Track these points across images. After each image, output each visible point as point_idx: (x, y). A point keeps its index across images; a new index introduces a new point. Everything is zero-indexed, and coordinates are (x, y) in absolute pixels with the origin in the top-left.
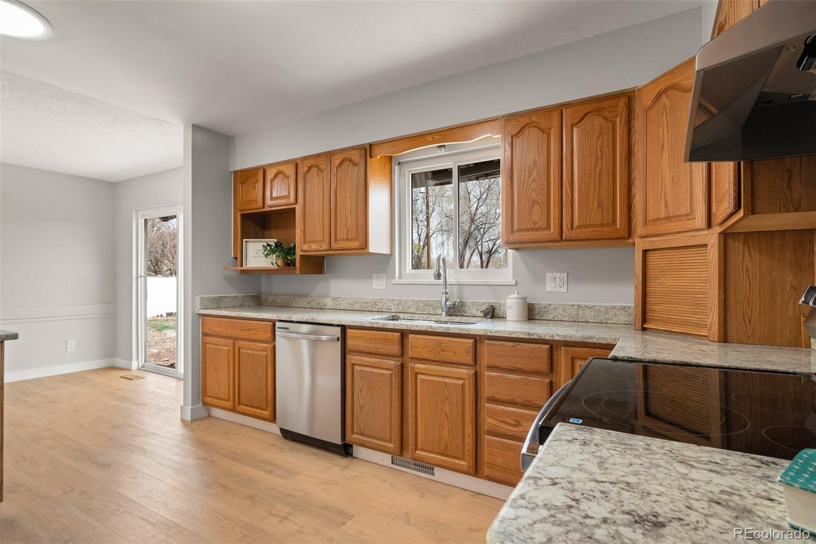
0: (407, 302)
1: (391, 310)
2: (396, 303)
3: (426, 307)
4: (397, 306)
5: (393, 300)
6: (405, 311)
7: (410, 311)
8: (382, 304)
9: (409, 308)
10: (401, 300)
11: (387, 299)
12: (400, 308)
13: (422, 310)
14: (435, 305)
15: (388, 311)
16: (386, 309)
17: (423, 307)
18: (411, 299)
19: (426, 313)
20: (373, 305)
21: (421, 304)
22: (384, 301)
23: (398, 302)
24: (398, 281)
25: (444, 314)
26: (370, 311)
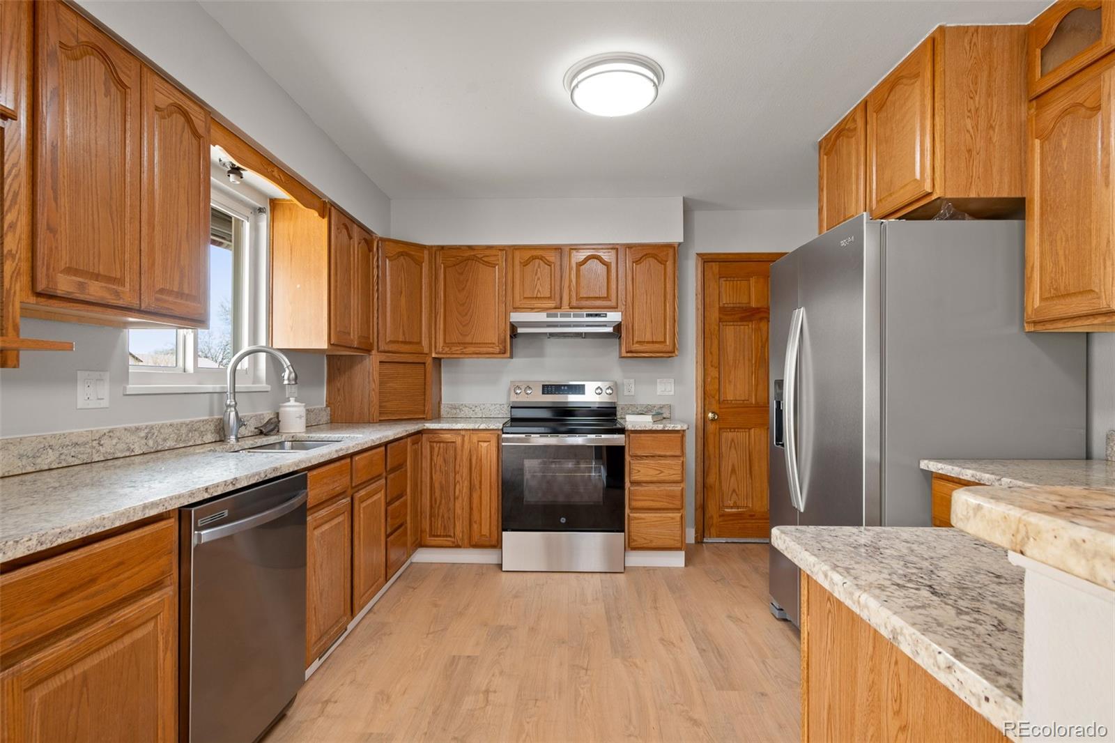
0: (162, 431)
1: (133, 451)
2: (143, 434)
3: (190, 435)
4: (144, 441)
5: (137, 429)
6: (159, 448)
7: (169, 444)
8: (115, 441)
9: (165, 440)
10: (152, 428)
11: (126, 429)
12: (151, 443)
13: (185, 441)
14: (202, 429)
15: (128, 454)
16: (122, 451)
17: (187, 436)
18: (168, 422)
19: (191, 443)
20: (94, 448)
21: (184, 431)
22: (118, 434)
23: (146, 431)
24: (132, 387)
25: (233, 438)
26: (86, 463)
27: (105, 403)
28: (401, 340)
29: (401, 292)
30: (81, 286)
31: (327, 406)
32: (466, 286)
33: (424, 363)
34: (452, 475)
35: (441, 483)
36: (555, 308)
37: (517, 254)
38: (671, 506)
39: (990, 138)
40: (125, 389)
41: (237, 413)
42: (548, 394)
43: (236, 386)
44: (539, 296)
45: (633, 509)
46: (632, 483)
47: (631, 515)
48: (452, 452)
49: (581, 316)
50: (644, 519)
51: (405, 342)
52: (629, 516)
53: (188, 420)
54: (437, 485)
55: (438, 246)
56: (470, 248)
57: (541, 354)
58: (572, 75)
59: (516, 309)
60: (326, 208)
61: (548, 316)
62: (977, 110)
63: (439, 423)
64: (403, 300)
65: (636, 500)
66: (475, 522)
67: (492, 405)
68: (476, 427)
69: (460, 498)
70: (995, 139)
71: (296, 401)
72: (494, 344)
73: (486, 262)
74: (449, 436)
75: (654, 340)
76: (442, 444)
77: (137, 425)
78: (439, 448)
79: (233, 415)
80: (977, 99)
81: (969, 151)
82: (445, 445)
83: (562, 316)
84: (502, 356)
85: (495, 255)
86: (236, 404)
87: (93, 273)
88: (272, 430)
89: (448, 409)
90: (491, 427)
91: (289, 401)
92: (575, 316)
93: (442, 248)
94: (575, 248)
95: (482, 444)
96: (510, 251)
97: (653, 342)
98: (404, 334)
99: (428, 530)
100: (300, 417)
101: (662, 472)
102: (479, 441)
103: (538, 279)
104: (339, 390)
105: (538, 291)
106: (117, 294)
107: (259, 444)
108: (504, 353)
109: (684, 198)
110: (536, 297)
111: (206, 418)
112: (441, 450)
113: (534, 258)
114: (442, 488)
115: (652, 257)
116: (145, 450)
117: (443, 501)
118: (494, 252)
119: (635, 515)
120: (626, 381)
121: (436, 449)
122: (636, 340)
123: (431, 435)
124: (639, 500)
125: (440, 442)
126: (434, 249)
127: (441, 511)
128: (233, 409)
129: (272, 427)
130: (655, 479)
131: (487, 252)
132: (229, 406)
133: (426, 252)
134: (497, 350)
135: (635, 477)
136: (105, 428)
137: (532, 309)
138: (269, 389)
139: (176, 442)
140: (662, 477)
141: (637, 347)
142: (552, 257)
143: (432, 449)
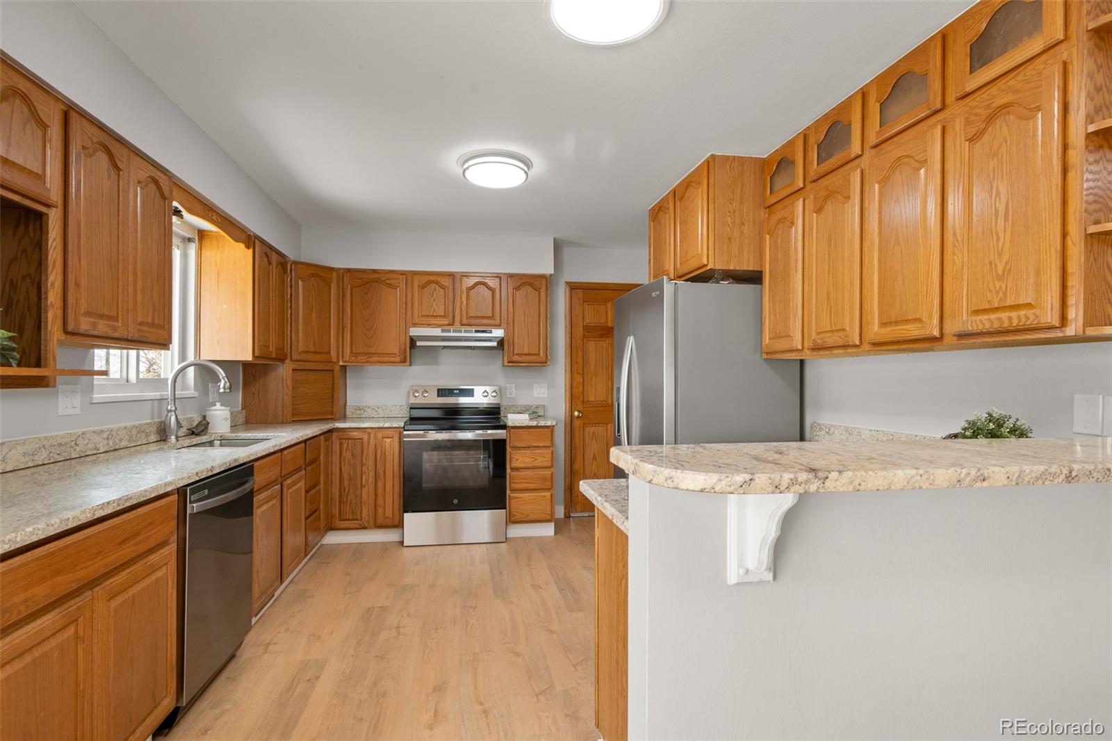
0: (119, 432)
1: (98, 450)
2: (105, 436)
3: (139, 436)
4: (106, 442)
5: (102, 431)
6: (117, 447)
7: (124, 443)
8: (86, 441)
9: (121, 440)
10: (112, 430)
11: (94, 432)
12: (111, 443)
13: (135, 441)
14: (147, 431)
15: (95, 452)
16: (91, 450)
17: (136, 437)
18: (123, 425)
19: (139, 443)
20: (72, 447)
21: (134, 432)
22: (88, 436)
23: (108, 433)
24: (97, 397)
25: (173, 438)
26: (67, 460)
27: (77, 411)
28: (311, 350)
29: (312, 309)
30: (94, 325)
31: (242, 409)
32: (370, 304)
33: (332, 371)
34: (359, 467)
35: (349, 474)
36: (448, 325)
37: (416, 278)
38: (544, 487)
39: (742, 231)
40: (91, 398)
41: (176, 417)
42: (442, 396)
43: (176, 393)
44: (435, 314)
45: (513, 490)
46: (513, 469)
47: (511, 495)
48: (359, 447)
49: (471, 332)
50: (521, 498)
51: (316, 353)
52: (509, 496)
53: (137, 423)
54: (346, 476)
55: (345, 269)
56: (375, 271)
57: (436, 363)
58: (463, 161)
59: (415, 325)
60: (250, 240)
61: (443, 331)
62: (734, 212)
63: (345, 422)
64: (314, 316)
65: (515, 483)
66: (380, 506)
67: (393, 406)
68: (381, 426)
69: (367, 487)
70: (745, 232)
71: (221, 405)
72: (395, 354)
73: (390, 284)
74: (356, 433)
75: (531, 352)
76: (350, 441)
77: (101, 428)
78: (348, 444)
79: (173, 418)
80: (734, 204)
81: (729, 239)
82: (353, 441)
83: (454, 331)
84: (403, 364)
85: (396, 279)
86: (176, 409)
87: (100, 314)
88: (203, 431)
89: (353, 410)
90: (394, 426)
91: (215, 405)
92: (465, 332)
93: (349, 270)
94: (466, 275)
95: (386, 439)
96: (410, 275)
97: (530, 354)
98: (314, 345)
99: (337, 515)
100: (226, 419)
101: (536, 460)
102: (383, 438)
103: (434, 300)
104: (254, 394)
105: (434, 310)
106: (114, 328)
107: (194, 443)
108: (405, 362)
109: (554, 239)
110: (432, 316)
111: (149, 421)
112: (350, 446)
113: (430, 282)
114: (350, 479)
115: (529, 285)
116: (107, 448)
117: (351, 490)
118: (395, 276)
119: (515, 495)
120: (508, 386)
121: (345, 446)
122: (516, 352)
123: (340, 433)
124: (517, 483)
125: (349, 439)
126: (341, 271)
127: (349, 498)
128: (173, 413)
129: (203, 428)
130: (530, 465)
131: (390, 276)
132: (171, 411)
133: (334, 274)
134: (398, 359)
135: (515, 465)
136: (80, 431)
137: (429, 325)
138: (197, 395)
139: (129, 441)
140: (537, 463)
141: (516, 358)
142: (446, 282)
143: (341, 444)
